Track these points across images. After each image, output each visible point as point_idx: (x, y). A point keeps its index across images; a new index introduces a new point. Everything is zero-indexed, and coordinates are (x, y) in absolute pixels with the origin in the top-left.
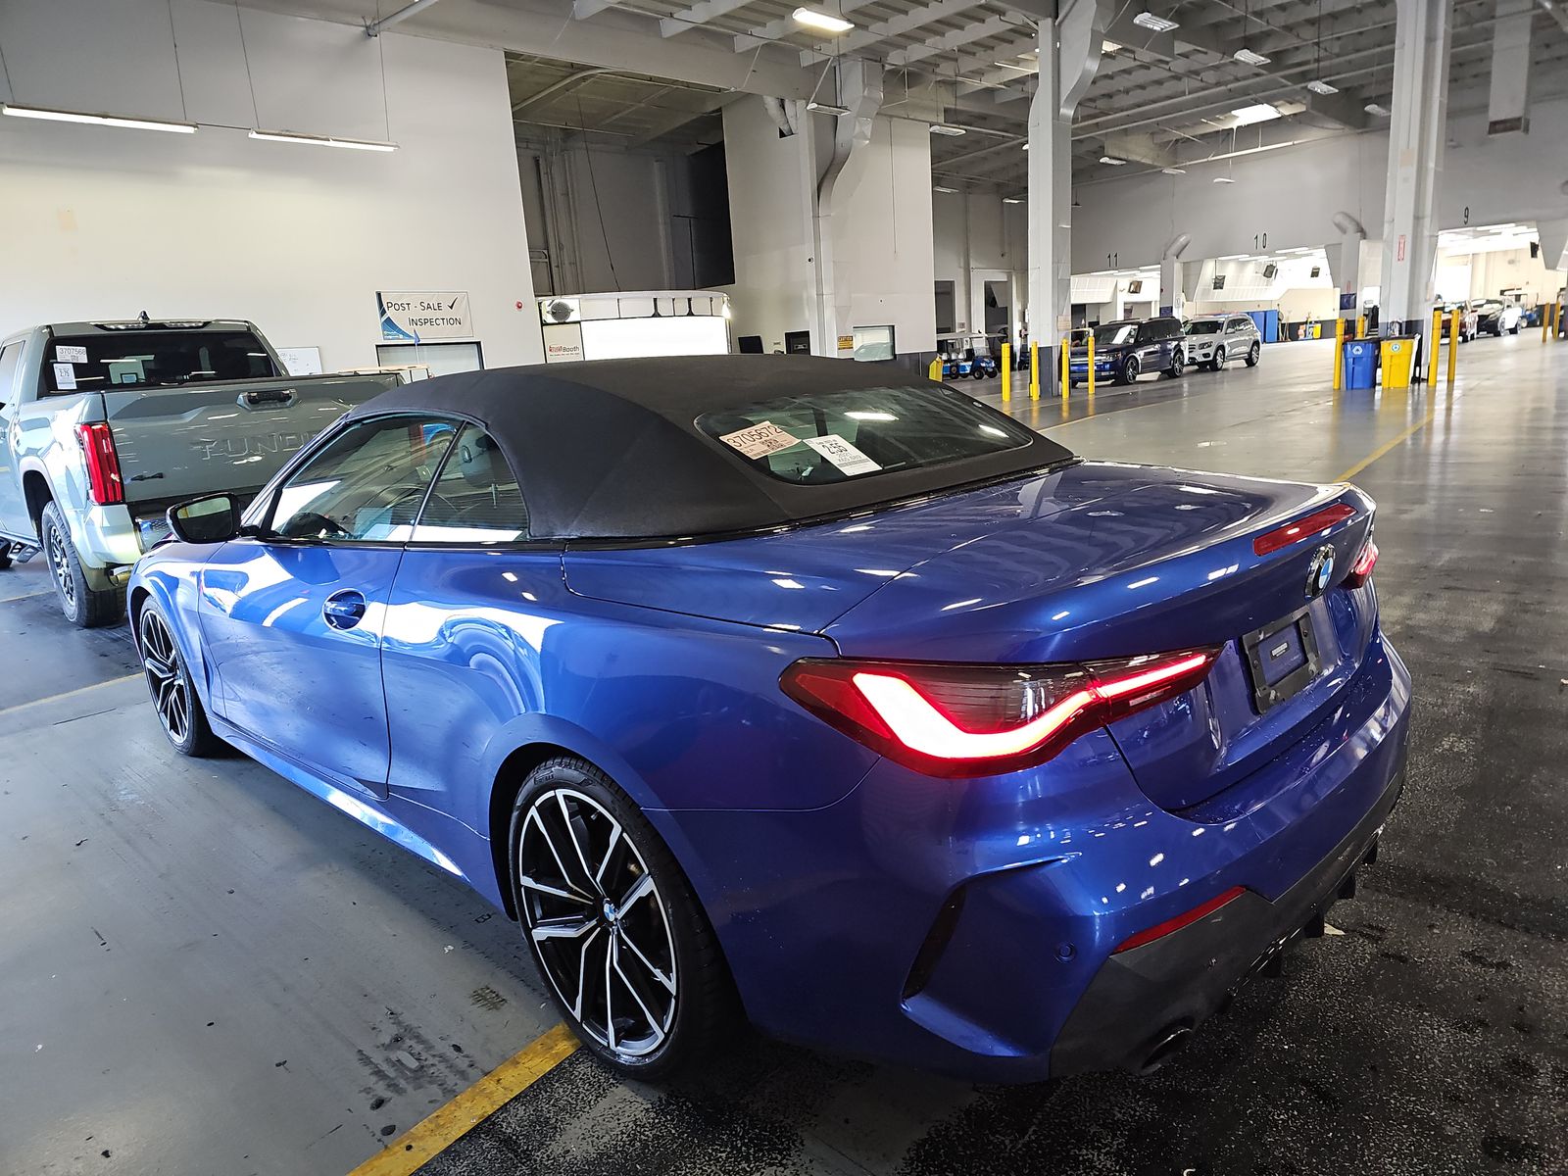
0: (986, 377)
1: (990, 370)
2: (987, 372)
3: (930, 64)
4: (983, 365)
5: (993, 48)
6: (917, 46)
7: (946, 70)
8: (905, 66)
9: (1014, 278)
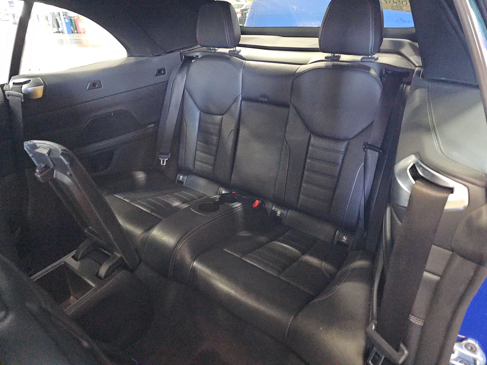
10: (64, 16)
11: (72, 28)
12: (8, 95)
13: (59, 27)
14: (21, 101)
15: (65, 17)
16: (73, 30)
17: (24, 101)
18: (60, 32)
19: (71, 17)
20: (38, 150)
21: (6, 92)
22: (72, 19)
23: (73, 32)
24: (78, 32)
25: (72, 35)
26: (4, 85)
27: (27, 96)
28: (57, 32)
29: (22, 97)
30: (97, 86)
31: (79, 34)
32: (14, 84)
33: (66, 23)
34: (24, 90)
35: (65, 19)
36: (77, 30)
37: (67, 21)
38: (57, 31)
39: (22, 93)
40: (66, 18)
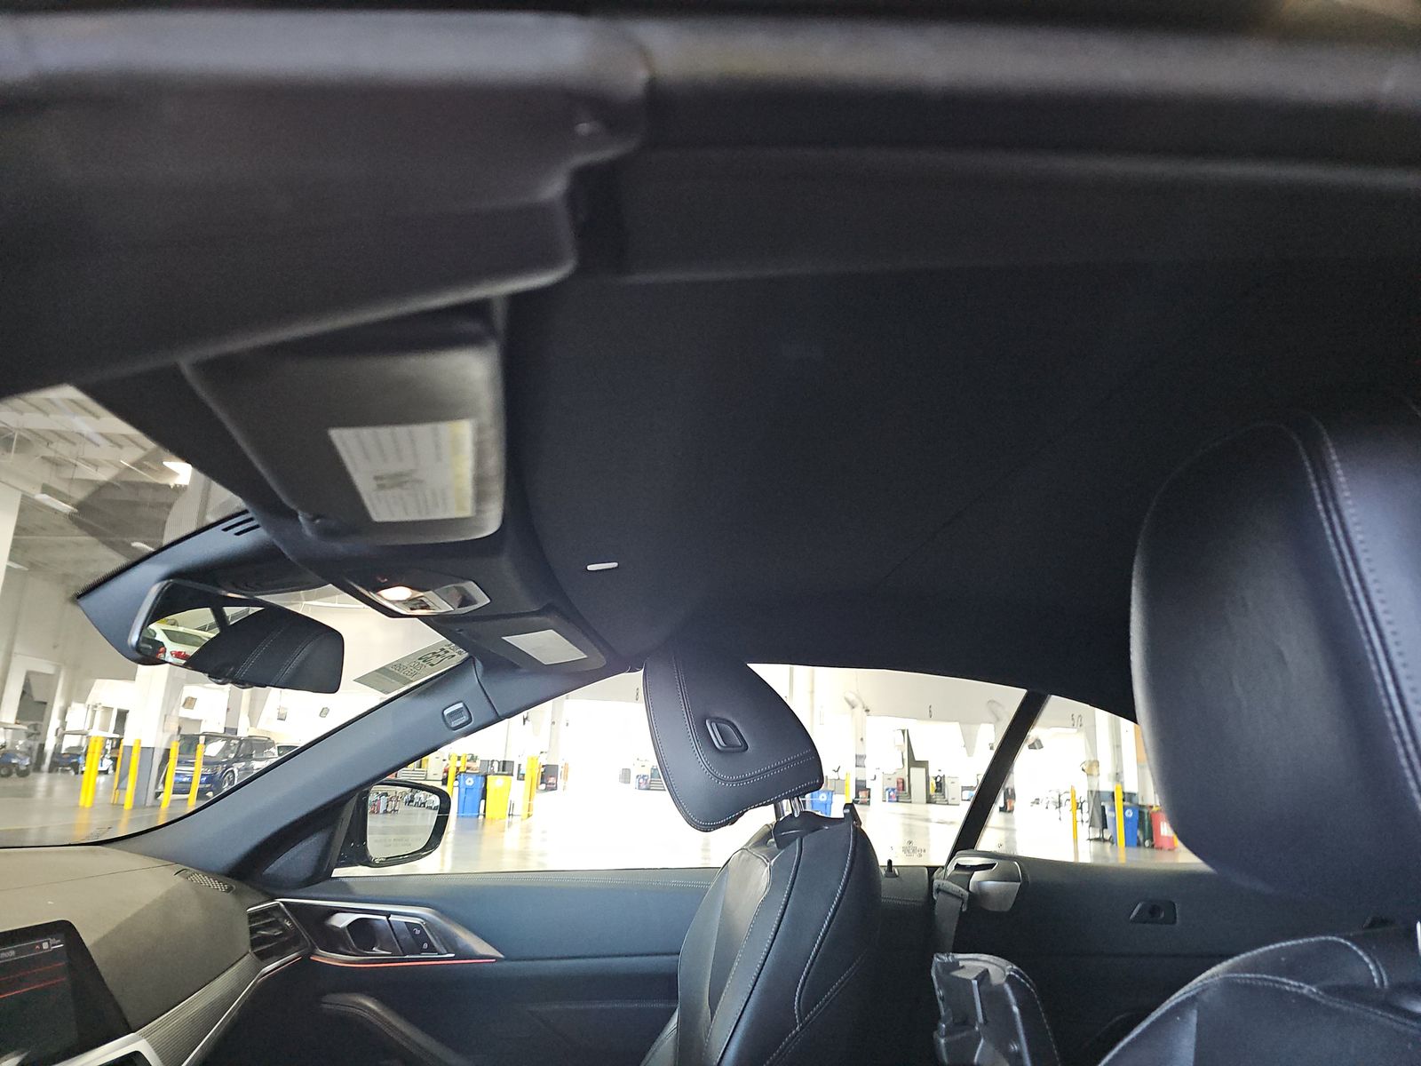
0: (14, 775)
1: (23, 768)
2: (18, 770)
3: (45, 438)
4: (14, 761)
5: (120, 447)
6: (39, 416)
7: (62, 449)
8: (16, 429)
9: (63, 674)
10: (1124, 800)
11: (1139, 833)
12: (938, 890)
13: (1105, 826)
14: (961, 908)
15: (1127, 803)
16: (1141, 839)
17: (968, 909)
18: (1105, 840)
19: (1143, 806)
20: (958, 974)
21: (936, 883)
22: (1146, 811)
23: (1139, 845)
24: (1153, 846)
25: (1135, 850)
26: (936, 868)
27: (976, 899)
28: (1096, 839)
29: (966, 899)
30: (1162, 915)
31: (1155, 851)
32: (958, 867)
33: (1126, 820)
34: (974, 882)
35: (1125, 808)
36: (1152, 840)
37: (1130, 813)
38: (1098, 836)
39: (968, 890)
40: (1129, 807)
